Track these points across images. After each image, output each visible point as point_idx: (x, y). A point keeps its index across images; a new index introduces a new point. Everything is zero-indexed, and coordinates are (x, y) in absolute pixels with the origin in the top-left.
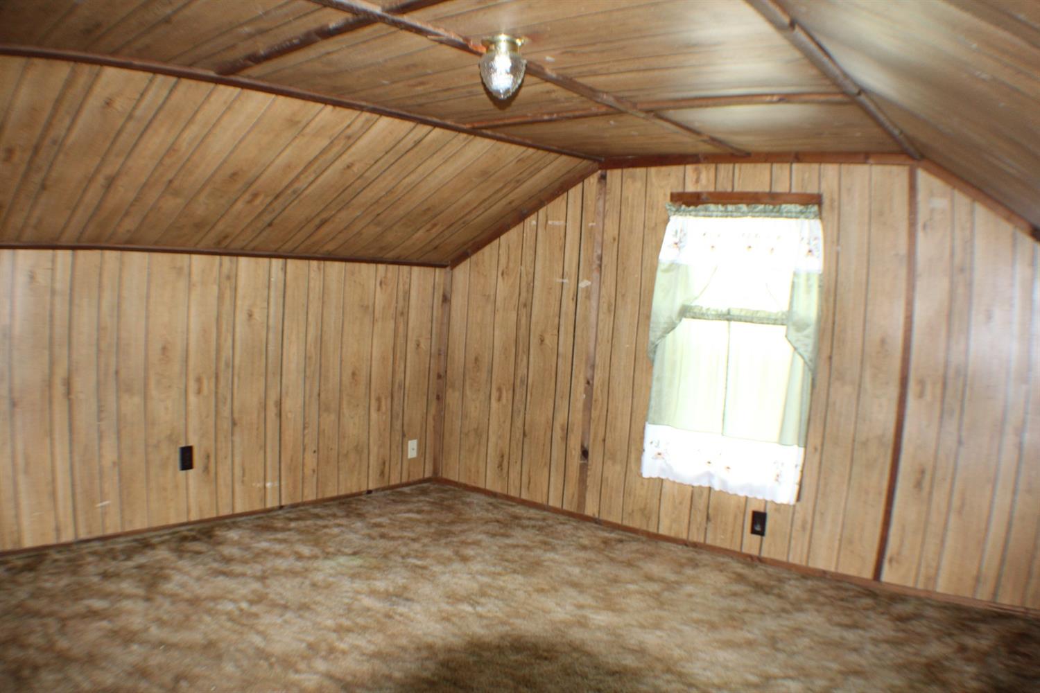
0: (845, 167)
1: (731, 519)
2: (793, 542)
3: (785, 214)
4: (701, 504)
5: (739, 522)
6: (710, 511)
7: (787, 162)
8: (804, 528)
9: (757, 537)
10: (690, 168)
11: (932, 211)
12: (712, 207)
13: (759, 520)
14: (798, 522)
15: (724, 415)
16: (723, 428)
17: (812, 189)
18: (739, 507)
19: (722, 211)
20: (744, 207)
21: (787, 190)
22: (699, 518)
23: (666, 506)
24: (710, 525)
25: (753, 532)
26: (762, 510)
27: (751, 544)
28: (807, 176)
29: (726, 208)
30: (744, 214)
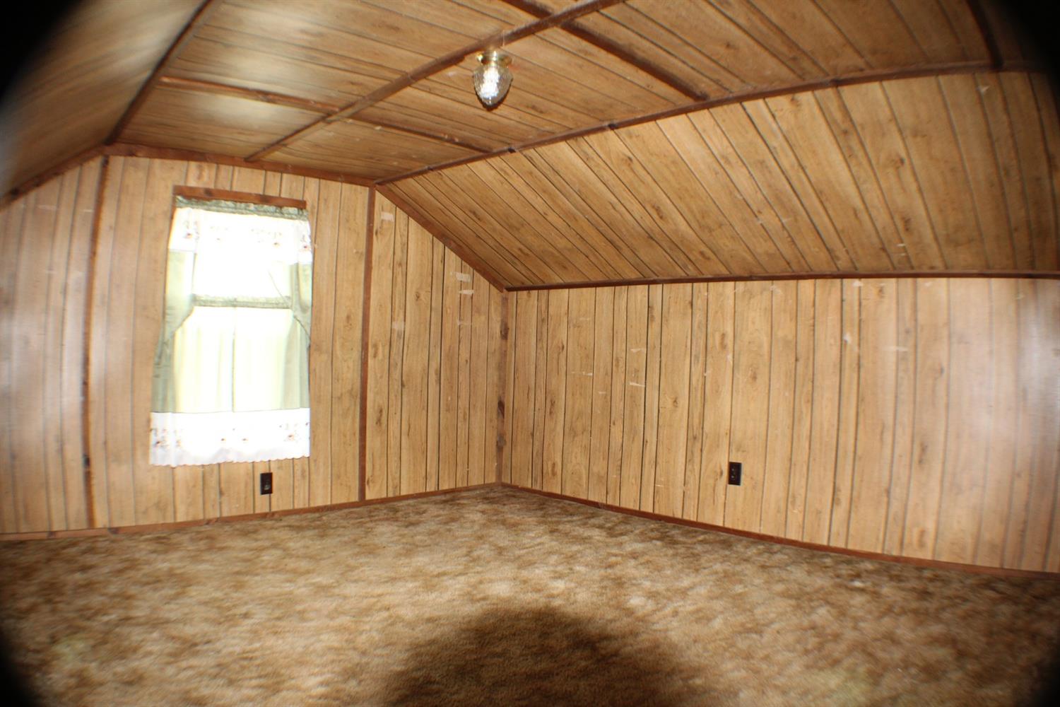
0: (323, 182)
1: (242, 486)
2: (296, 491)
3: (286, 215)
4: (213, 481)
5: (250, 488)
6: (223, 485)
7: (278, 171)
8: (303, 476)
9: (267, 496)
10: (193, 165)
11: (382, 221)
12: (223, 203)
13: (267, 479)
14: (298, 473)
15: (233, 393)
16: (233, 405)
17: (298, 197)
18: (248, 474)
19: (232, 208)
20: (252, 206)
21: (277, 195)
22: (213, 494)
23: (181, 492)
24: (225, 499)
25: (263, 492)
26: (268, 471)
27: (262, 504)
28: (294, 184)
29: (236, 205)
30: (252, 212)
